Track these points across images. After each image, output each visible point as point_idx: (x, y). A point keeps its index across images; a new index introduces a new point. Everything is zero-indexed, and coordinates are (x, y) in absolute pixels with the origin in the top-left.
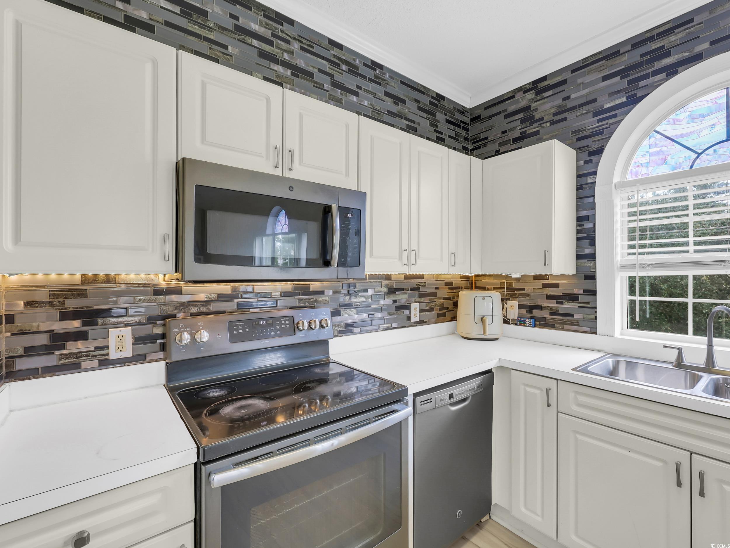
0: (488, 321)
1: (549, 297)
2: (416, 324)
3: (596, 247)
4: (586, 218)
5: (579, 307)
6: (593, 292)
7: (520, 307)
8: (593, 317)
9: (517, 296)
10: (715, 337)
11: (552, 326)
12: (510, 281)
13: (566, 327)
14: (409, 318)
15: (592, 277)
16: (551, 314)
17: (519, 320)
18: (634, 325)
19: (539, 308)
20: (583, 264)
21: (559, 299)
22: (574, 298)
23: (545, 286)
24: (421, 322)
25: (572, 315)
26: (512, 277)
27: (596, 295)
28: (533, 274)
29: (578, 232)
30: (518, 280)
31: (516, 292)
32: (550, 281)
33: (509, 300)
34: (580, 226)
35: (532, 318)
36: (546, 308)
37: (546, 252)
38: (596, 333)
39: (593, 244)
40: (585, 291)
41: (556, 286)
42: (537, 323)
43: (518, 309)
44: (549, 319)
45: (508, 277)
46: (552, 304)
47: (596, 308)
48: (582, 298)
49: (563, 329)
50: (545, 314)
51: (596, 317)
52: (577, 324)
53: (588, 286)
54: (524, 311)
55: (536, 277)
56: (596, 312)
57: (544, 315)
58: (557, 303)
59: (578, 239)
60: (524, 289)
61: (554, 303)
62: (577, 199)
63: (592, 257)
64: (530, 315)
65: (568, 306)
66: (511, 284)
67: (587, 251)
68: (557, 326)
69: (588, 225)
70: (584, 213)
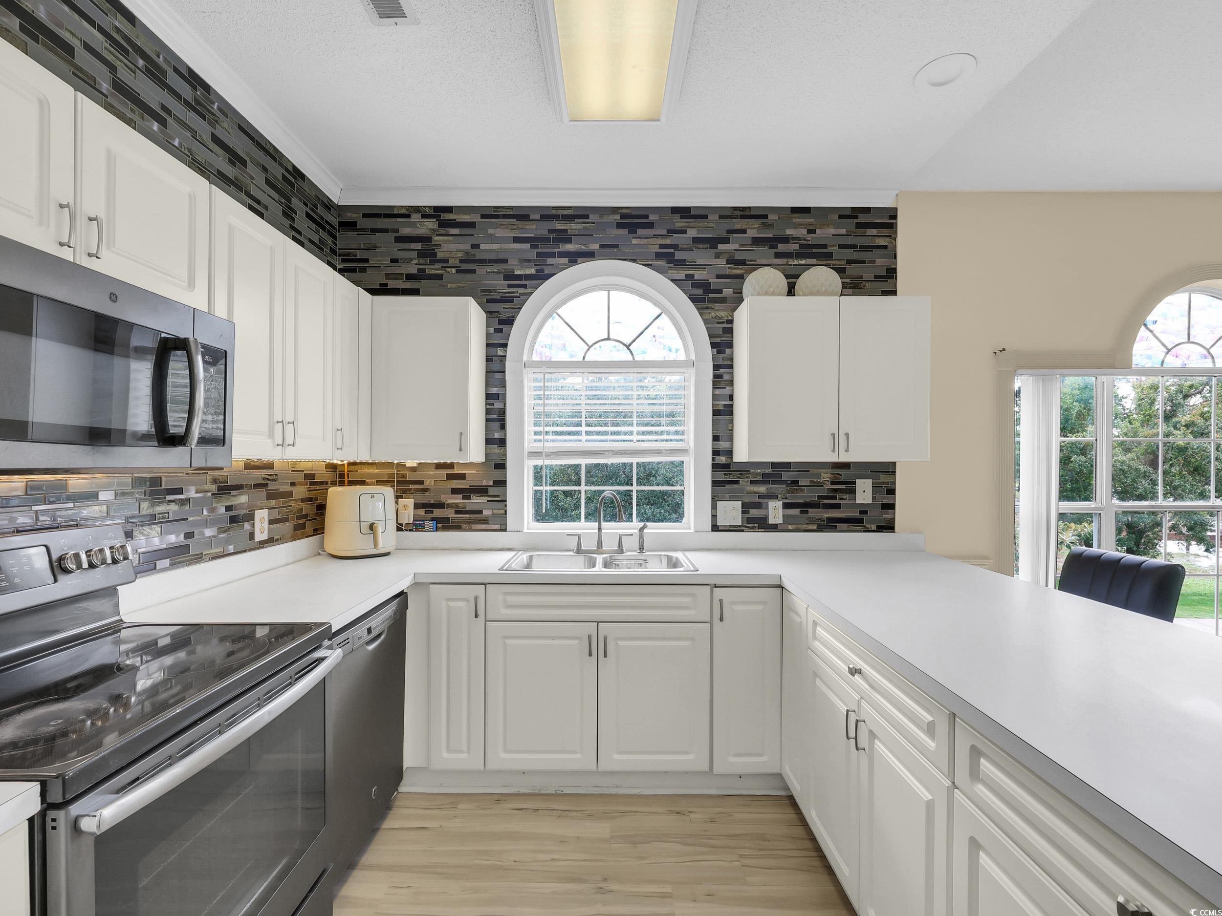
0: (380, 529)
1: (454, 491)
2: (262, 544)
3: (506, 431)
4: (496, 396)
5: (488, 501)
6: (502, 483)
7: (417, 506)
8: (503, 512)
9: (412, 491)
10: (605, 520)
11: (458, 528)
12: (403, 471)
13: (474, 526)
14: (252, 536)
15: (501, 466)
16: (457, 512)
17: (415, 525)
18: (540, 516)
19: (441, 506)
20: (492, 451)
21: (467, 493)
22: (482, 491)
23: (450, 477)
24: (271, 541)
25: (480, 512)
26: (407, 466)
27: (506, 486)
28: (436, 462)
29: (488, 412)
30: (413, 469)
31: (412, 486)
32: (456, 471)
33: (401, 497)
34: (490, 404)
35: (433, 519)
36: (450, 506)
37: (461, 434)
38: (505, 530)
39: (503, 427)
40: (494, 482)
41: (462, 477)
42: (440, 525)
43: (414, 509)
44: (453, 519)
45: (400, 465)
46: (458, 500)
47: (506, 501)
48: (491, 491)
49: (470, 530)
50: (450, 514)
51: (506, 511)
52: (485, 521)
53: (497, 475)
54: (421, 512)
55: (439, 466)
56: (506, 506)
57: (448, 515)
58: (464, 498)
59: (487, 420)
60: (421, 482)
61: (460, 499)
62: (487, 372)
63: (502, 442)
64: (430, 516)
65: (477, 501)
66: (403, 476)
67: (497, 436)
68: (464, 526)
69: (498, 405)
70: (494, 390)
